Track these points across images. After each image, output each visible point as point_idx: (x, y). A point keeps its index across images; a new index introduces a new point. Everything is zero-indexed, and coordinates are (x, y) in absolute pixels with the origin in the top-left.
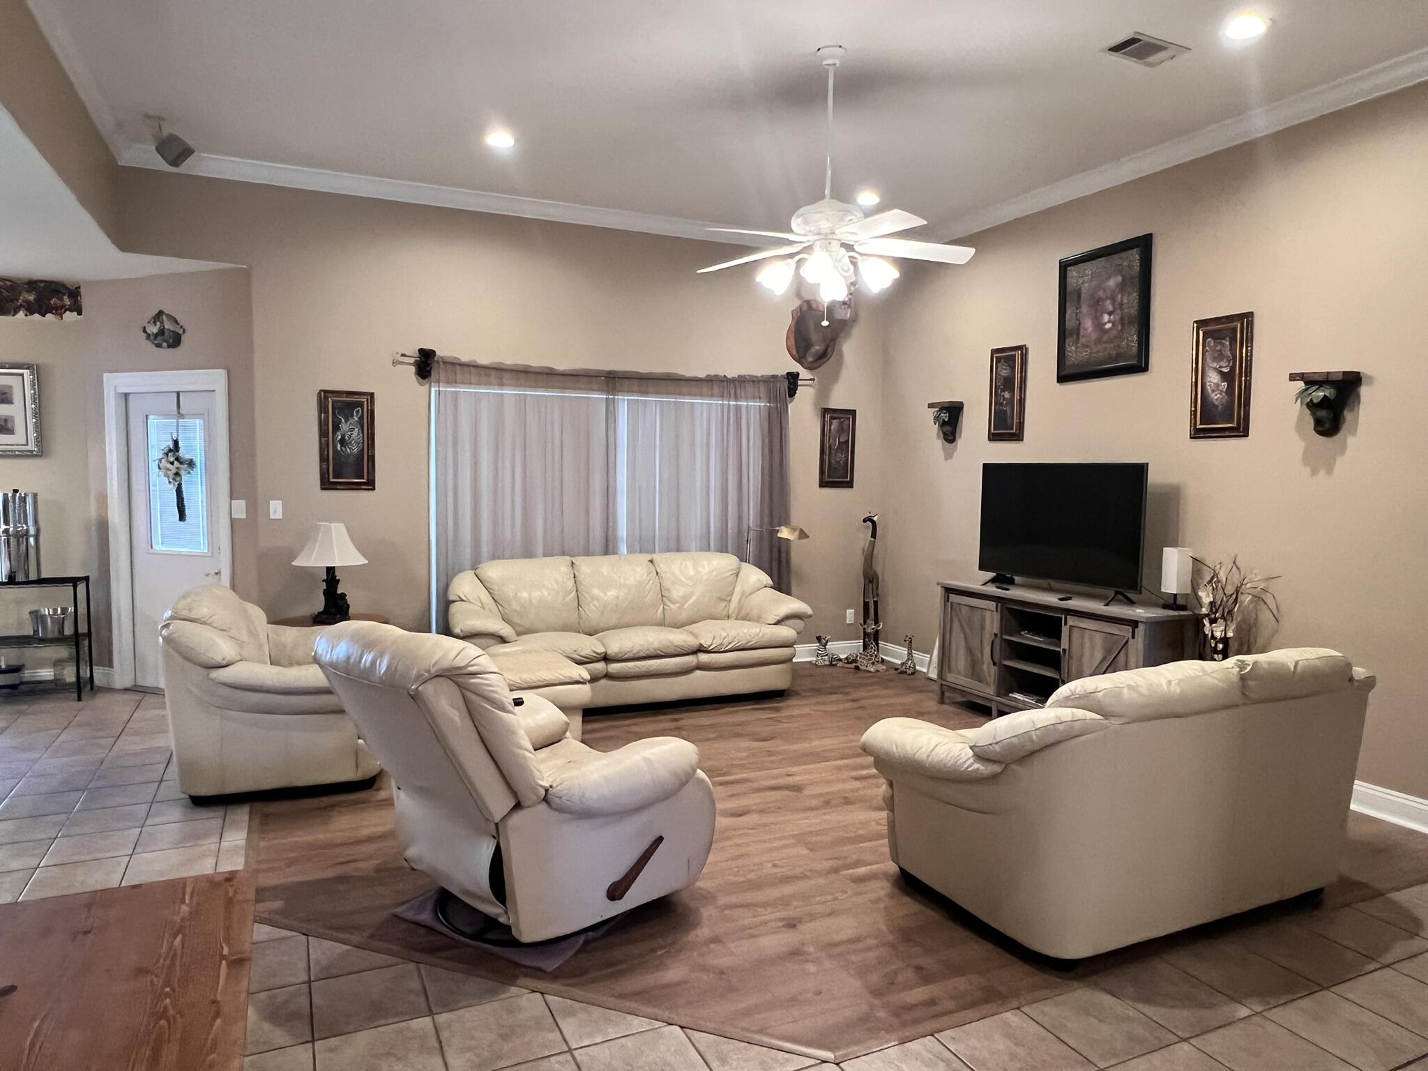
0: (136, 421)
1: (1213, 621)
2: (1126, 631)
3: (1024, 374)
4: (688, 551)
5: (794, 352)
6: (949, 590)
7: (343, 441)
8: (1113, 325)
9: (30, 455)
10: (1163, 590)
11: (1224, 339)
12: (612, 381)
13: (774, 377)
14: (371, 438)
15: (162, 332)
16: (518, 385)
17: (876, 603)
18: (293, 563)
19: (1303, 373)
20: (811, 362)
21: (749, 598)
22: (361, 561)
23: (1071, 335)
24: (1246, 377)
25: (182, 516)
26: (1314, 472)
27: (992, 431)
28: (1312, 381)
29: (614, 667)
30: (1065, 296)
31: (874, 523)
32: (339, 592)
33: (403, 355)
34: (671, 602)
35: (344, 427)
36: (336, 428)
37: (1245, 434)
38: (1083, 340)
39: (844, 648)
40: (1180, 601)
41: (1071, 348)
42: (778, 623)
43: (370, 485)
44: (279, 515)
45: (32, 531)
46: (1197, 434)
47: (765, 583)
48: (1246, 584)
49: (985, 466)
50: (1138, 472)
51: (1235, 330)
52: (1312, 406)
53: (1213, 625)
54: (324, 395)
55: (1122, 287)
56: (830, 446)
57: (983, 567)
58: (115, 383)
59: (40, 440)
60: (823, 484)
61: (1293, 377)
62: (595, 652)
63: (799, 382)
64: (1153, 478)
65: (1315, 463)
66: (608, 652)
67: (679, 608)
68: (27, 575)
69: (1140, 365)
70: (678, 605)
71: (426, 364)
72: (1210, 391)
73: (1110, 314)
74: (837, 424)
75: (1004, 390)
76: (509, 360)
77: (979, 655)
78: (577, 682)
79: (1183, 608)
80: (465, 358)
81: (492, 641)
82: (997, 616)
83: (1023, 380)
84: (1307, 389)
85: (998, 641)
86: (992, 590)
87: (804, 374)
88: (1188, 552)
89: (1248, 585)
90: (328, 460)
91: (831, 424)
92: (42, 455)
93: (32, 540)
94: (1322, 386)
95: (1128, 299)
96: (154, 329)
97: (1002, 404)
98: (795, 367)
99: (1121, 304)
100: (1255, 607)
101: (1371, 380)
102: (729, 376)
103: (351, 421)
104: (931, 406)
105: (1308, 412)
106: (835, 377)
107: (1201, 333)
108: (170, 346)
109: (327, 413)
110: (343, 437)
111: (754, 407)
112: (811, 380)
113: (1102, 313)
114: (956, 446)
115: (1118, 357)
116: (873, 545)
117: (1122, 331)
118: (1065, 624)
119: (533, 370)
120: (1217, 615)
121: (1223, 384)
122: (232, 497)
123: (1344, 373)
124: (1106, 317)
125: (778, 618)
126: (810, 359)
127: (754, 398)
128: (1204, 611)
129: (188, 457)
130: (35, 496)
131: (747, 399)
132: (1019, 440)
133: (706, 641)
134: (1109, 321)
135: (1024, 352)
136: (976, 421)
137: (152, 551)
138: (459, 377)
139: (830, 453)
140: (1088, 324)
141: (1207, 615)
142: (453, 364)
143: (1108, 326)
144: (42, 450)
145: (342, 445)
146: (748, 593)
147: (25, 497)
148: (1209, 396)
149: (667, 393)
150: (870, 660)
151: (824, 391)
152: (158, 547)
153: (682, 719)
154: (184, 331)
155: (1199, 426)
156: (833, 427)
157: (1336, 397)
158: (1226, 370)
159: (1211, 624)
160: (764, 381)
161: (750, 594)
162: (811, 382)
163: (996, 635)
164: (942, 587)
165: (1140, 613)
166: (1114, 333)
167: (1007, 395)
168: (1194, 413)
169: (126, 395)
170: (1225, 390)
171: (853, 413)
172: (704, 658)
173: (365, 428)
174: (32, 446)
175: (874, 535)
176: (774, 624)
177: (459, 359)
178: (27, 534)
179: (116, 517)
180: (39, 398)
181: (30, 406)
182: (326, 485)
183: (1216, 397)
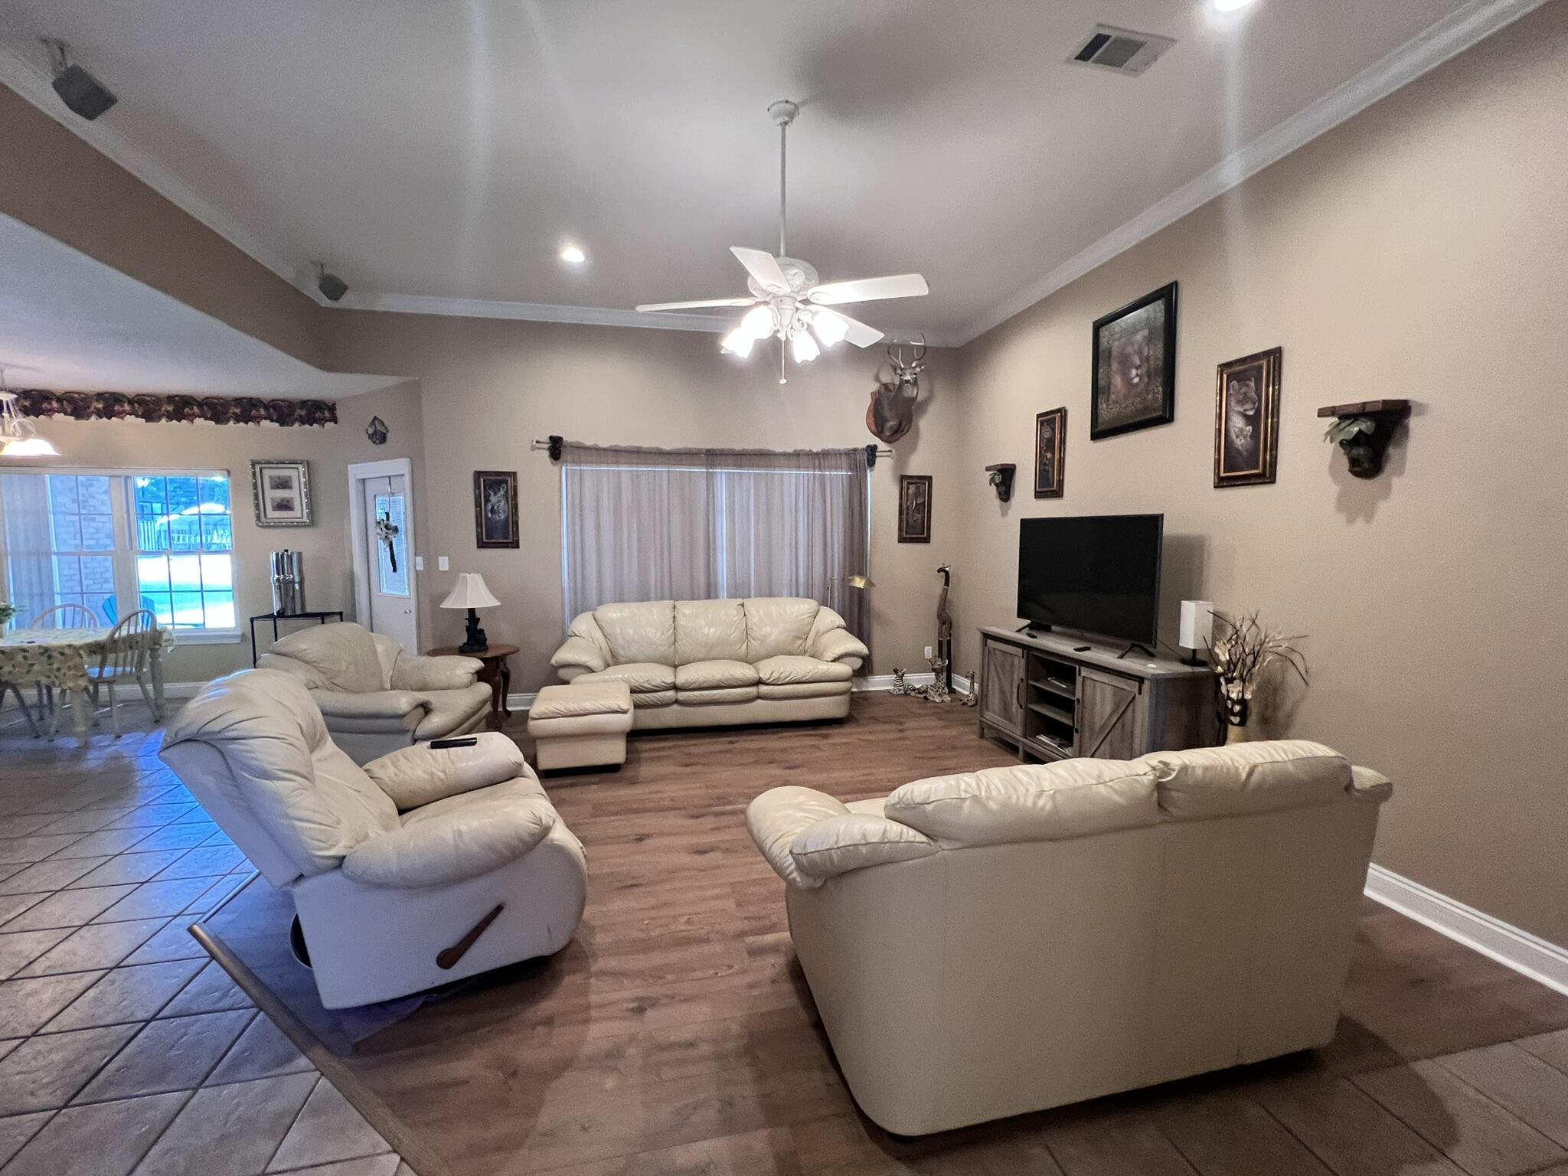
0: (369, 498)
1: (1229, 681)
2: (1131, 687)
3: (1063, 435)
4: (781, 595)
5: (873, 428)
6: (987, 636)
7: (493, 511)
8: (1140, 380)
9: (304, 525)
10: (1180, 645)
11: (1250, 380)
12: (712, 457)
13: (855, 450)
14: (515, 507)
15: (375, 433)
16: (631, 464)
17: (949, 642)
18: (441, 606)
19: (1334, 407)
20: (889, 436)
21: (822, 637)
22: (497, 603)
23: (1103, 393)
24: (1272, 418)
25: (395, 570)
26: (1351, 520)
27: (1037, 489)
28: (1346, 415)
29: (682, 696)
30: (1099, 356)
31: (947, 573)
32: (479, 628)
33: (537, 442)
34: (754, 640)
35: (493, 499)
36: (487, 500)
37: (1273, 481)
38: (1113, 397)
39: (921, 679)
40: (1199, 656)
41: (1102, 406)
42: (834, 660)
43: (515, 544)
44: (446, 568)
45: (297, 580)
46: (1221, 483)
47: (837, 624)
48: (1269, 642)
49: (1023, 521)
50: (1154, 522)
51: (1260, 368)
52: (1348, 445)
53: (1229, 685)
54: (478, 475)
55: (1149, 340)
56: (908, 508)
57: (1021, 614)
58: (356, 471)
59: (312, 513)
60: (902, 540)
61: (1322, 413)
62: (664, 682)
63: (877, 454)
64: (1169, 529)
65: (1352, 509)
66: (677, 682)
67: (760, 644)
68: (294, 611)
69: (1164, 416)
70: (759, 642)
71: (556, 448)
72: (1234, 437)
73: (1137, 368)
74: (914, 489)
75: (1046, 451)
76: (624, 443)
77: (1009, 697)
78: (616, 712)
79: (1203, 664)
80: (588, 443)
81: (583, 671)
82: (1023, 661)
83: (1063, 441)
84: (1338, 424)
85: (1023, 687)
86: (1023, 637)
87: (882, 446)
88: (1207, 606)
89: (1271, 644)
90: (481, 526)
91: (908, 489)
92: (313, 524)
93: (297, 586)
94: (1358, 420)
95: (1154, 352)
96: (371, 431)
97: (1045, 464)
98: (875, 440)
99: (1148, 358)
100: (1282, 667)
101: (1423, 409)
102: (815, 450)
103: (499, 495)
104: (988, 469)
105: (1342, 451)
106: (913, 448)
107: (1225, 376)
108: (380, 443)
109: (480, 488)
110: (493, 507)
111: (839, 475)
112: (889, 451)
113: (1130, 368)
114: (1010, 504)
115: (1145, 409)
116: (945, 591)
117: (1148, 384)
118: (1079, 675)
119: (644, 450)
120: (1235, 674)
121: (1248, 428)
122: (416, 555)
123: (1384, 402)
124: (1134, 372)
125: (835, 656)
126: (888, 434)
127: (836, 468)
128: (1220, 669)
129: (394, 524)
130: (300, 555)
131: (830, 468)
132: (1059, 497)
133: (764, 676)
134: (1137, 375)
135: (1063, 414)
136: (1025, 481)
137: (380, 594)
138: (583, 458)
139: (908, 513)
140: (1117, 381)
141: (1222, 674)
142: (577, 447)
143: (1136, 380)
144: (313, 523)
145: (492, 514)
146: (821, 633)
147: (291, 555)
148: (1232, 441)
149: (759, 467)
150: (937, 691)
151: (901, 461)
152: (384, 591)
153: (737, 741)
154: (387, 431)
155: (1222, 475)
156: (910, 491)
157: (1374, 433)
158: (1251, 413)
159: (1227, 683)
160: (845, 454)
161: (823, 634)
162: (889, 453)
163: (1022, 680)
164: (981, 632)
165: (1151, 668)
166: (1142, 386)
167: (1049, 455)
168: (1218, 461)
169: (364, 481)
170: (1249, 434)
171: (930, 478)
172: (763, 689)
173: (510, 499)
174: (305, 519)
175: (947, 583)
176: (832, 661)
177: (583, 444)
178: (293, 582)
179: (359, 569)
180: (309, 483)
181: (304, 490)
182: (482, 545)
183: (1239, 442)
